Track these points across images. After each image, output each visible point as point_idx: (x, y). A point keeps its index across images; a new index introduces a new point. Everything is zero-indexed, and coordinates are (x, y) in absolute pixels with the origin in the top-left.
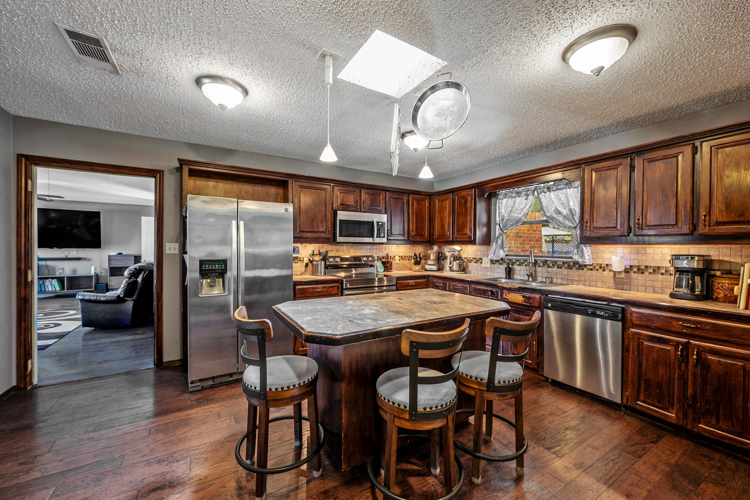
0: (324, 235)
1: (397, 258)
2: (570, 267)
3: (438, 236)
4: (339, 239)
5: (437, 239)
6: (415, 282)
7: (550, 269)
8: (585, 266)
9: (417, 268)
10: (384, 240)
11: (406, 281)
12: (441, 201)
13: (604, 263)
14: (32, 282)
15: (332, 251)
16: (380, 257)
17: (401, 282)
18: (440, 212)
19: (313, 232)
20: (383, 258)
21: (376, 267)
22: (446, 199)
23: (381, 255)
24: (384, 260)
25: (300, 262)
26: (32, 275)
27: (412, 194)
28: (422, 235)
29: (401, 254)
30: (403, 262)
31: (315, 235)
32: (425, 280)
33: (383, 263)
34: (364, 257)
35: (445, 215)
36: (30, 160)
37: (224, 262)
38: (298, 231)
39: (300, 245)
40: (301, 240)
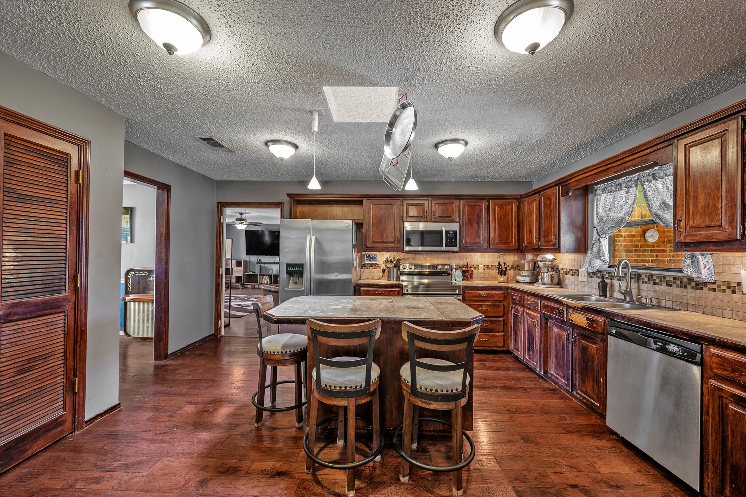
0: (393, 245)
1: (481, 267)
2: (683, 286)
3: (528, 243)
4: (407, 248)
5: (526, 246)
6: (487, 294)
7: (657, 287)
8: (706, 284)
9: (502, 278)
10: (456, 249)
11: (475, 292)
12: (529, 203)
13: (733, 281)
14: (222, 275)
15: (408, 259)
16: (461, 266)
17: (469, 291)
18: (528, 217)
19: (383, 242)
20: (463, 267)
21: (453, 276)
22: (533, 201)
23: (461, 263)
24: (464, 269)
25: (378, 268)
26: (222, 271)
27: (492, 199)
28: (508, 243)
29: (487, 264)
30: (490, 272)
31: (385, 245)
32: (502, 292)
33: (463, 272)
34: (438, 265)
35: (532, 219)
36: (222, 205)
37: (302, 266)
38: (370, 241)
39: (378, 253)
40: (372, 249)
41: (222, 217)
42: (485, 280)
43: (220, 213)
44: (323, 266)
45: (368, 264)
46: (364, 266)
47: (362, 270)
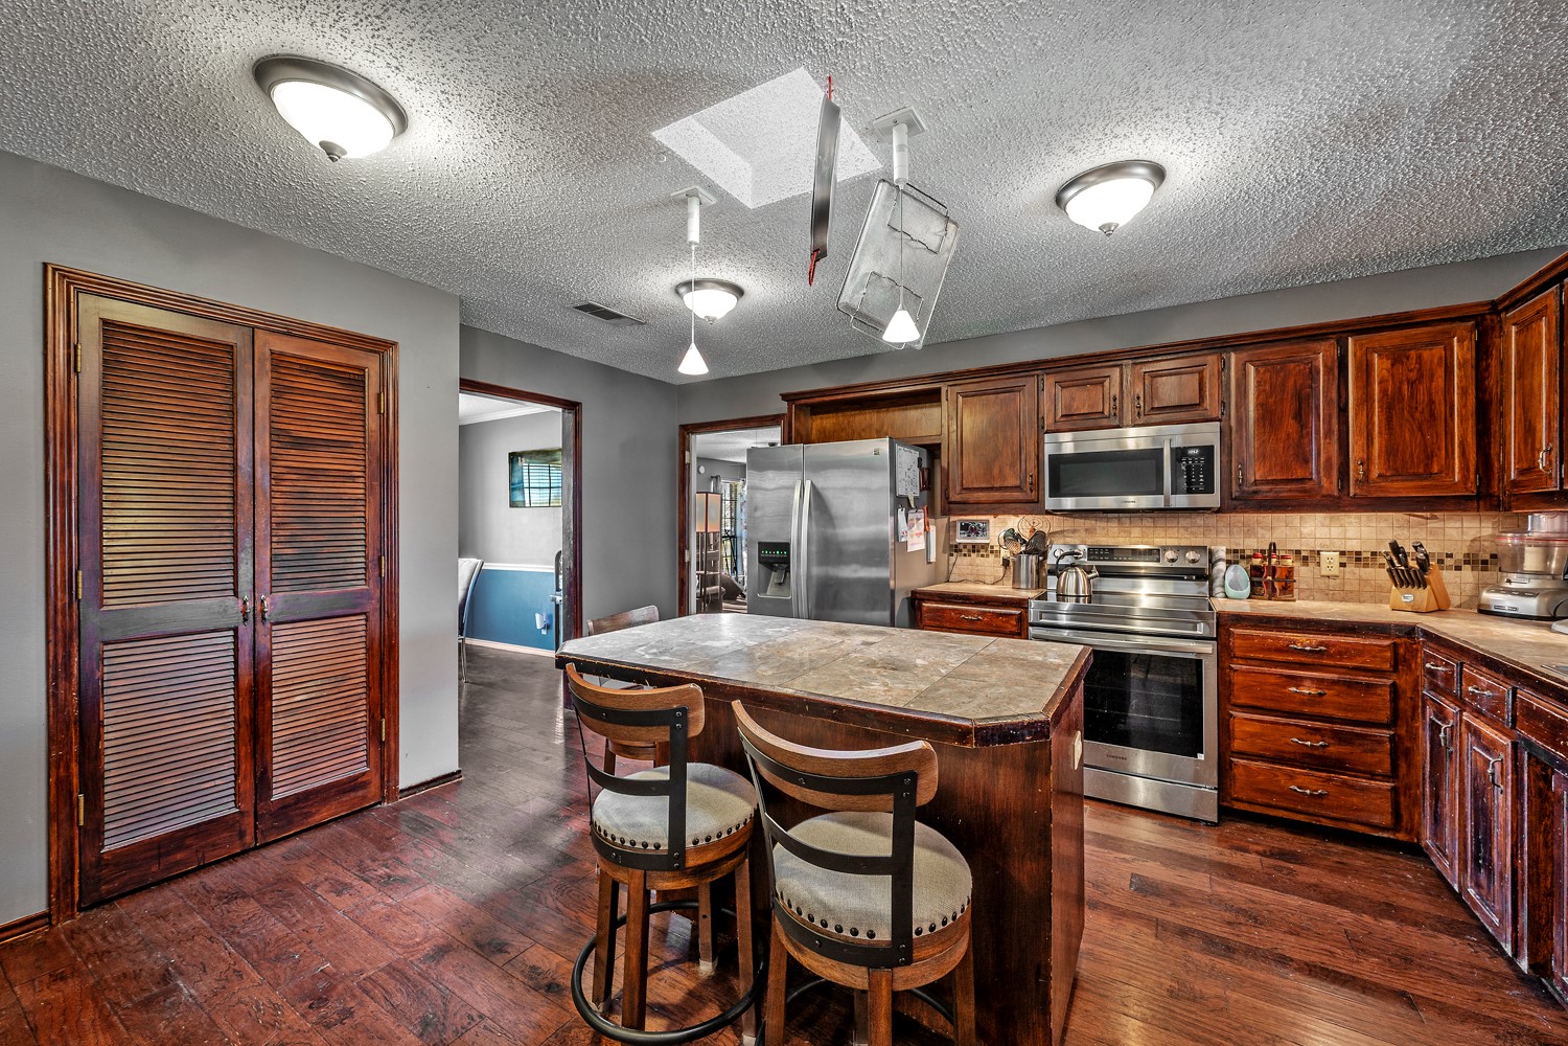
0: (1016, 495)
1: (1330, 561)
3: (1521, 472)
4: (1050, 503)
5: (1514, 484)
6: (1321, 643)
9: (1408, 596)
10: (1213, 500)
11: (1274, 634)
12: (1525, 327)
14: (689, 563)
15: (1075, 531)
16: (1248, 553)
17: (1248, 632)
18: (1520, 375)
19: (992, 489)
20: (1255, 556)
21: (1218, 582)
22: (1539, 314)
23: (1250, 544)
24: (1256, 562)
25: (992, 557)
26: (690, 555)
27: (1354, 333)
28: (1429, 475)
29: (1353, 546)
30: (1366, 572)
31: (997, 496)
32: (1387, 642)
33: (1256, 572)
34: (1165, 548)
35: (1536, 384)
36: (688, 430)
37: (786, 546)
38: (958, 488)
39: (990, 518)
40: (965, 507)
41: (687, 453)
42: (1343, 600)
43: (684, 446)
44: (829, 549)
45: (965, 546)
46: (956, 549)
47: (953, 559)
